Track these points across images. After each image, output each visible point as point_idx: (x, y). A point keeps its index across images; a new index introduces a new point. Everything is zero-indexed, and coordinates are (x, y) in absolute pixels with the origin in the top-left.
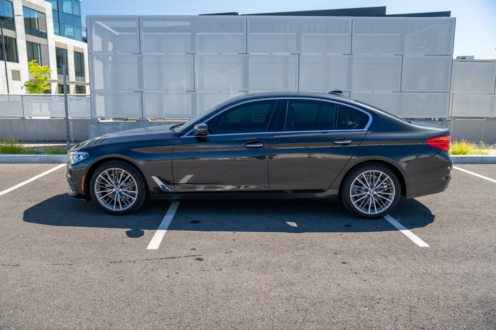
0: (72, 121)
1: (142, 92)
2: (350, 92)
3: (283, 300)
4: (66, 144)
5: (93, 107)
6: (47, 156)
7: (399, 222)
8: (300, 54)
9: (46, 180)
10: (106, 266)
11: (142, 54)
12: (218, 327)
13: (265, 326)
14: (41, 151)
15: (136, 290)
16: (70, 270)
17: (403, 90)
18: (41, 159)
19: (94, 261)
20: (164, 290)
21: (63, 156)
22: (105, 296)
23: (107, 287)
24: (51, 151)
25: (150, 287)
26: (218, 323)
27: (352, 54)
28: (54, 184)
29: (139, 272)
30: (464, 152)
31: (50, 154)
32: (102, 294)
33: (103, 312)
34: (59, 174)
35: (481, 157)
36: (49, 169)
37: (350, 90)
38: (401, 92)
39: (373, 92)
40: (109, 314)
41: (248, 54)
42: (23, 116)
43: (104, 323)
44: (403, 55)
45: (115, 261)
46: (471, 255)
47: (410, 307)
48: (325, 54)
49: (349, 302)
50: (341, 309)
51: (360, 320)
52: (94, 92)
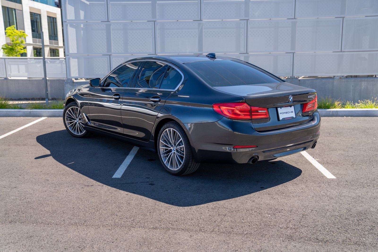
0: (49, 81)
1: (110, 55)
2: (293, 53)
3: (209, 209)
4: (45, 102)
5: (68, 68)
6: (30, 110)
7: (318, 161)
8: (248, 20)
9: (30, 130)
10: (81, 188)
11: (109, 22)
12: (160, 223)
13: (193, 223)
14: (24, 107)
15: (103, 203)
16: (55, 191)
17: (343, 50)
18: (24, 113)
19: (72, 185)
20: (123, 202)
21: (43, 111)
22: (81, 206)
23: (82, 200)
24: (33, 107)
25: (113, 200)
26: (160, 221)
27: (295, 18)
28: (37, 133)
29: (105, 192)
31: (32, 109)
32: (78, 204)
33: (80, 215)
34: (40, 126)
36: (31, 122)
37: (293, 51)
38: (341, 51)
39: (315, 52)
40: (84, 216)
41: (202, 21)
42: (6, 77)
43: (81, 220)
44: (343, 18)
45: (88, 185)
46: (368, 185)
47: (303, 215)
48: (270, 19)
49: (258, 211)
50: (251, 215)
51: (262, 222)
52: (68, 55)
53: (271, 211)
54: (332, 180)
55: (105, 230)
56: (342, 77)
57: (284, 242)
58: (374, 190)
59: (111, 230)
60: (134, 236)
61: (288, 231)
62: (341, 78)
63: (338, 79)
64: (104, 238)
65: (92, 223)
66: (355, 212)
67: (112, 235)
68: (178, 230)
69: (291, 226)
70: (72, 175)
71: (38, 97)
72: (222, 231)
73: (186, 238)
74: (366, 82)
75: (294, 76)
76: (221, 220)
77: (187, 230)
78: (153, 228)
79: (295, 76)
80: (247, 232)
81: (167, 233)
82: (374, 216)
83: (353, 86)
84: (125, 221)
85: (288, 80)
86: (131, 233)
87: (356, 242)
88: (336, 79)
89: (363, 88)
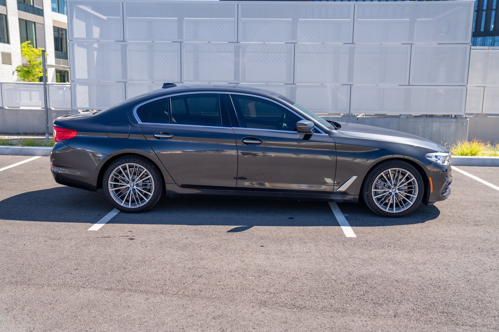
0: (55, 112)
1: (125, 82)
2: (351, 85)
3: (186, 269)
4: (45, 137)
5: (73, 97)
6: (21, 147)
7: (346, 217)
9: (14, 171)
10: (44, 241)
11: (125, 41)
12: (118, 284)
13: (157, 284)
14: (15, 143)
15: (62, 259)
16: (10, 244)
17: (411, 83)
18: (13, 150)
19: (35, 238)
20: (87, 259)
21: (37, 149)
22: (33, 262)
23: (38, 256)
24: (25, 143)
25: (76, 256)
26: (119, 282)
27: (354, 43)
28: (21, 175)
29: (71, 247)
30: (473, 153)
31: (23, 146)
32: (32, 260)
34: (29, 166)
35: (492, 159)
36: (20, 161)
37: (351, 83)
38: (409, 85)
39: (377, 85)
40: (31, 273)
41: (239, 43)
42: (2, 106)
43: (25, 278)
44: (412, 44)
45: (54, 238)
46: (390, 245)
47: (293, 278)
48: (323, 43)
49: (243, 273)
50: (231, 277)
51: (240, 285)
52: (74, 81)
53: (258, 273)
54: (351, 239)
55: (48, 290)
56: (409, 116)
57: (253, 307)
58: (393, 251)
59: (56, 290)
60: (80, 298)
61: (265, 296)
62: (408, 117)
63: (404, 118)
64: (42, 299)
65: (37, 282)
66: (357, 275)
67: (54, 296)
68: (136, 291)
69: (272, 290)
70: (39, 226)
71: (32, 132)
72: (187, 293)
73: (140, 301)
74: (438, 123)
75: (351, 113)
76: (193, 282)
77: (146, 292)
78: (108, 289)
79: (353, 114)
80: (215, 296)
81: (120, 295)
82: (375, 280)
83: (422, 127)
84: (78, 280)
85: (343, 117)
86: (78, 294)
87: (337, 309)
88: (402, 118)
89: (434, 130)
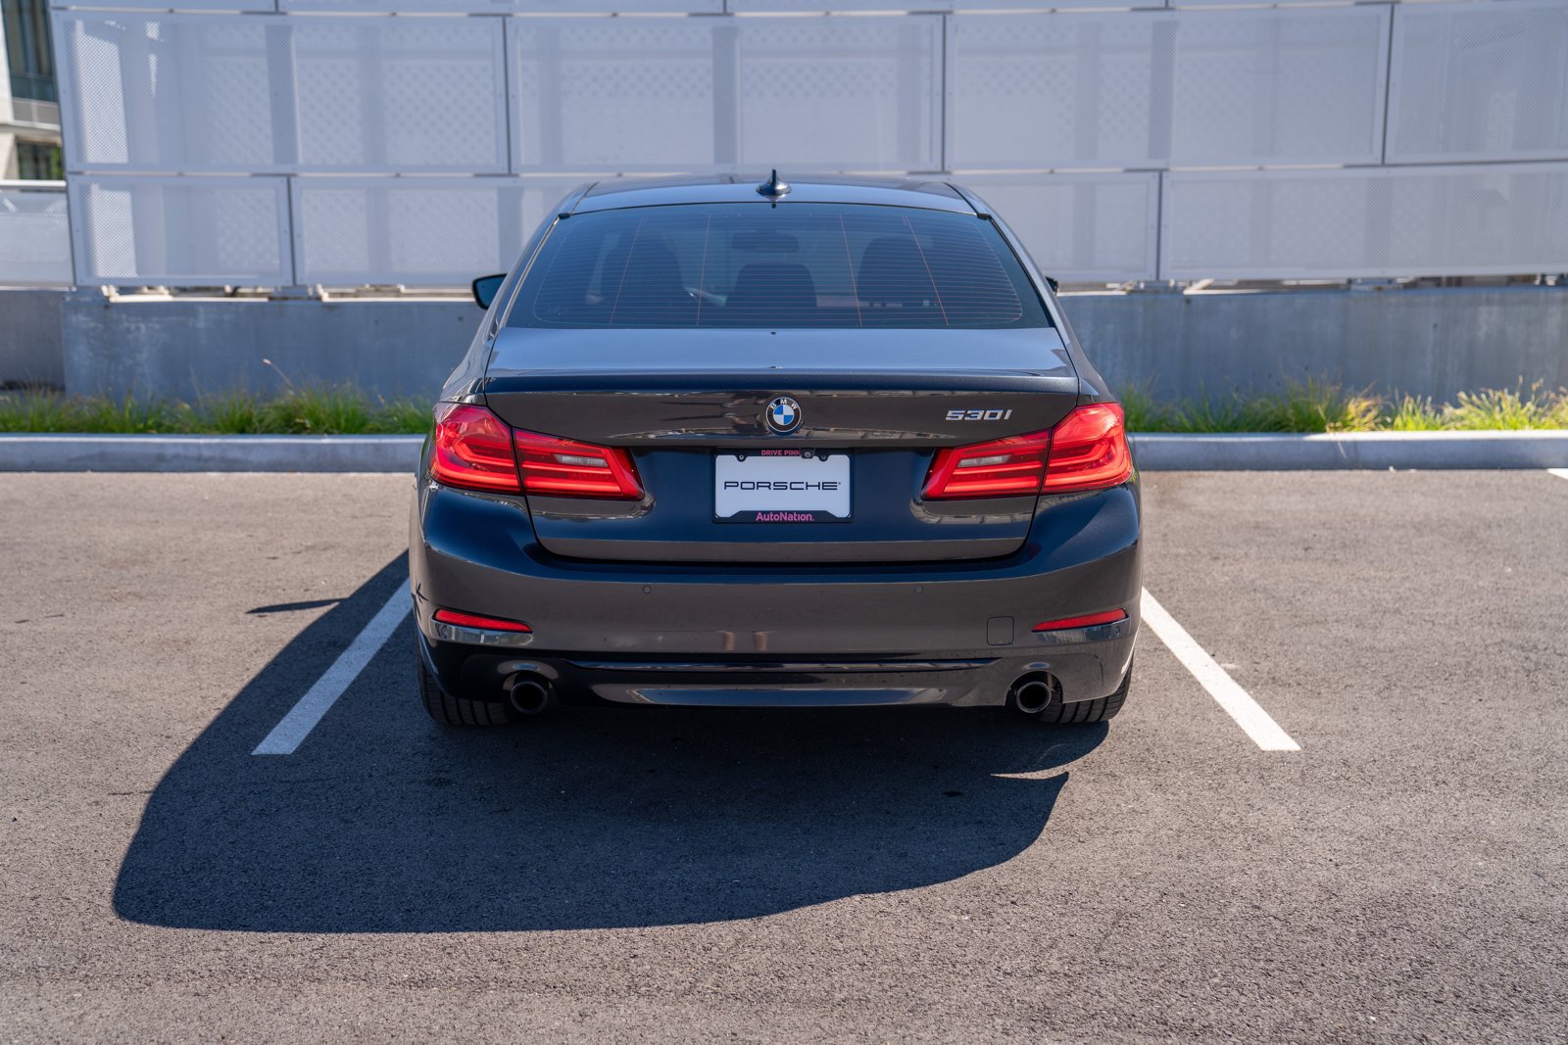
1: (289, 177)
2: (1161, 172)
3: (691, 892)
5: (78, 238)
7: (1230, 672)
8: (950, 12)
10: (89, 804)
12: (445, 959)
13: (601, 955)
15: (188, 870)
17: (1391, 158)
19: (47, 792)
20: (288, 868)
22: (75, 887)
23: (84, 861)
25: (240, 859)
26: (448, 950)
29: (208, 821)
32: (64, 880)
33: (60, 929)
37: (1160, 164)
38: (1383, 164)
39: (1261, 169)
40: (80, 933)
41: (731, 15)
43: (61, 955)
45: (126, 790)
46: (1440, 777)
47: (1119, 914)
48: (1053, 11)
49: (916, 900)
50: (878, 916)
51: (925, 946)
52: (79, 173)
53: (976, 899)
54: (1282, 757)
55: (175, 996)
56: (1386, 286)
57: (1008, 1035)
58: (1463, 802)
59: (206, 996)
60: (314, 1022)
61: (1038, 988)
62: (1380, 289)
63: (1365, 292)
64: (164, 1032)
65: (118, 967)
66: (1358, 898)
67: (205, 1018)
68: (527, 986)
69: (1055, 965)
70: (51, 746)
72: (731, 988)
73: (557, 1023)
74: (1496, 308)
75: (1161, 278)
76: (737, 942)
77: (569, 989)
78: (412, 983)
79: (1168, 282)
80: (845, 993)
81: (471, 1004)
82: (1437, 917)
83: (1435, 326)
84: (283, 950)
85: (1134, 296)
86: (303, 1006)
87: (1336, 1033)
88: (1360, 292)
89: (1482, 333)
